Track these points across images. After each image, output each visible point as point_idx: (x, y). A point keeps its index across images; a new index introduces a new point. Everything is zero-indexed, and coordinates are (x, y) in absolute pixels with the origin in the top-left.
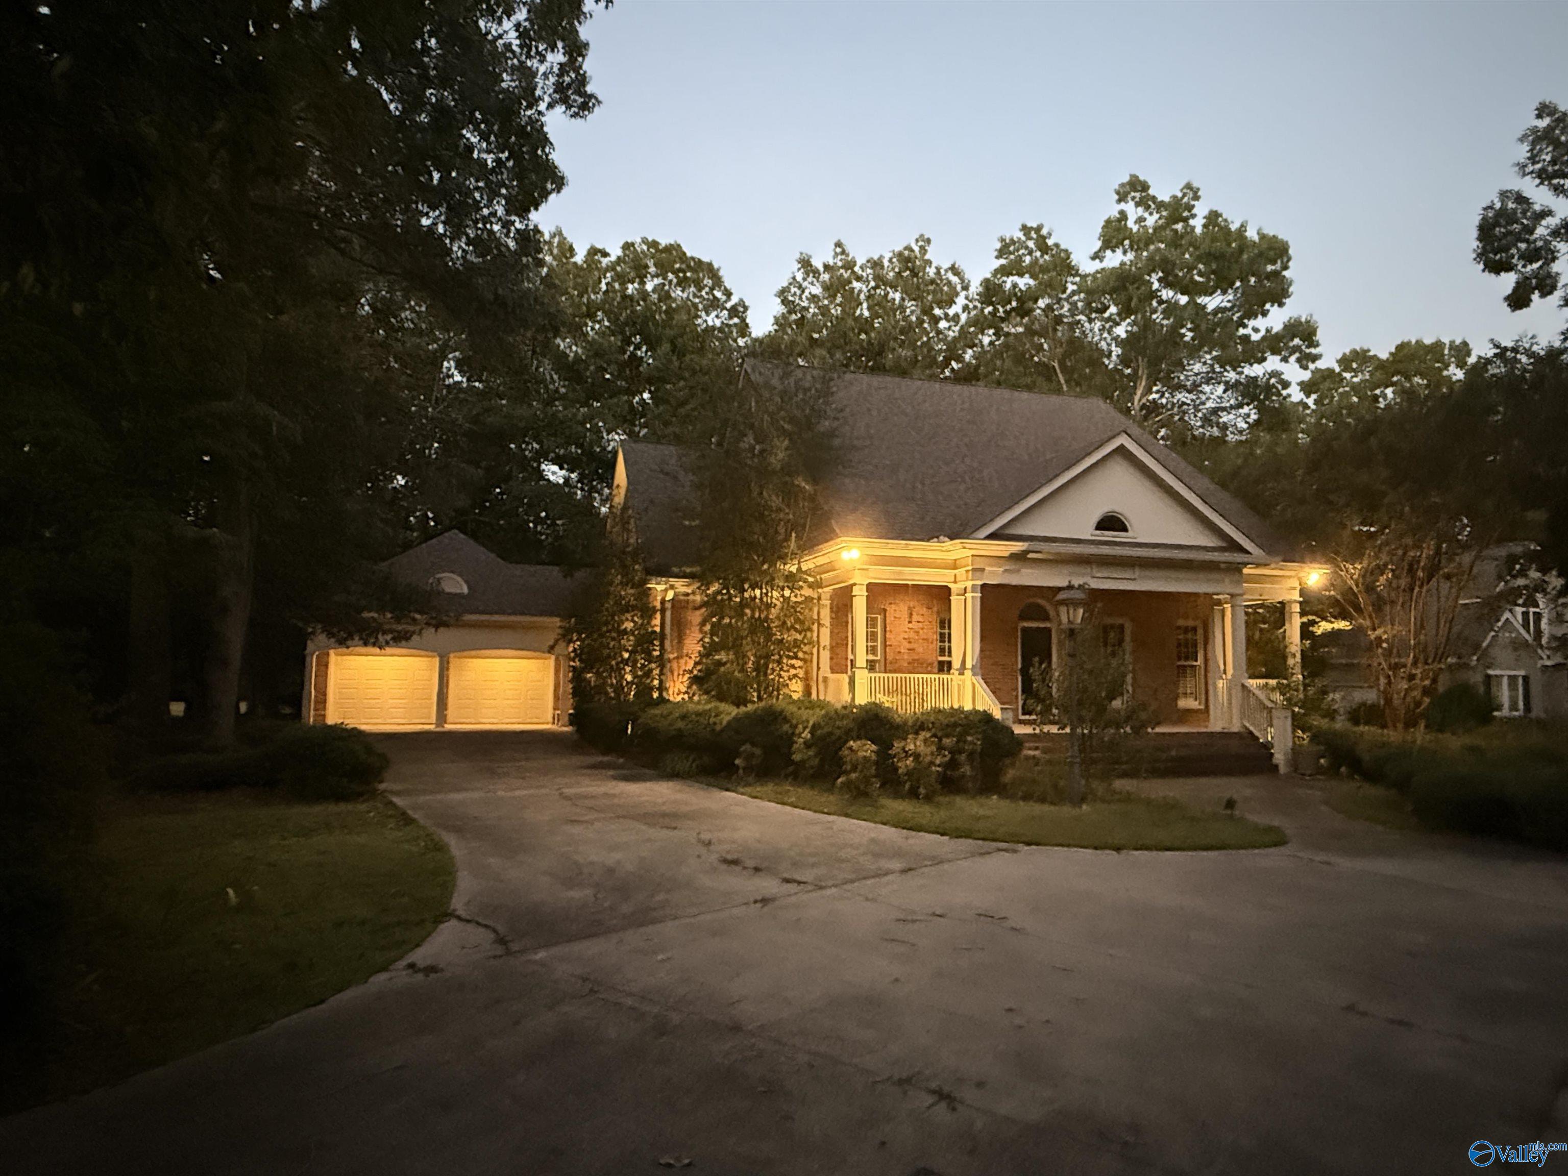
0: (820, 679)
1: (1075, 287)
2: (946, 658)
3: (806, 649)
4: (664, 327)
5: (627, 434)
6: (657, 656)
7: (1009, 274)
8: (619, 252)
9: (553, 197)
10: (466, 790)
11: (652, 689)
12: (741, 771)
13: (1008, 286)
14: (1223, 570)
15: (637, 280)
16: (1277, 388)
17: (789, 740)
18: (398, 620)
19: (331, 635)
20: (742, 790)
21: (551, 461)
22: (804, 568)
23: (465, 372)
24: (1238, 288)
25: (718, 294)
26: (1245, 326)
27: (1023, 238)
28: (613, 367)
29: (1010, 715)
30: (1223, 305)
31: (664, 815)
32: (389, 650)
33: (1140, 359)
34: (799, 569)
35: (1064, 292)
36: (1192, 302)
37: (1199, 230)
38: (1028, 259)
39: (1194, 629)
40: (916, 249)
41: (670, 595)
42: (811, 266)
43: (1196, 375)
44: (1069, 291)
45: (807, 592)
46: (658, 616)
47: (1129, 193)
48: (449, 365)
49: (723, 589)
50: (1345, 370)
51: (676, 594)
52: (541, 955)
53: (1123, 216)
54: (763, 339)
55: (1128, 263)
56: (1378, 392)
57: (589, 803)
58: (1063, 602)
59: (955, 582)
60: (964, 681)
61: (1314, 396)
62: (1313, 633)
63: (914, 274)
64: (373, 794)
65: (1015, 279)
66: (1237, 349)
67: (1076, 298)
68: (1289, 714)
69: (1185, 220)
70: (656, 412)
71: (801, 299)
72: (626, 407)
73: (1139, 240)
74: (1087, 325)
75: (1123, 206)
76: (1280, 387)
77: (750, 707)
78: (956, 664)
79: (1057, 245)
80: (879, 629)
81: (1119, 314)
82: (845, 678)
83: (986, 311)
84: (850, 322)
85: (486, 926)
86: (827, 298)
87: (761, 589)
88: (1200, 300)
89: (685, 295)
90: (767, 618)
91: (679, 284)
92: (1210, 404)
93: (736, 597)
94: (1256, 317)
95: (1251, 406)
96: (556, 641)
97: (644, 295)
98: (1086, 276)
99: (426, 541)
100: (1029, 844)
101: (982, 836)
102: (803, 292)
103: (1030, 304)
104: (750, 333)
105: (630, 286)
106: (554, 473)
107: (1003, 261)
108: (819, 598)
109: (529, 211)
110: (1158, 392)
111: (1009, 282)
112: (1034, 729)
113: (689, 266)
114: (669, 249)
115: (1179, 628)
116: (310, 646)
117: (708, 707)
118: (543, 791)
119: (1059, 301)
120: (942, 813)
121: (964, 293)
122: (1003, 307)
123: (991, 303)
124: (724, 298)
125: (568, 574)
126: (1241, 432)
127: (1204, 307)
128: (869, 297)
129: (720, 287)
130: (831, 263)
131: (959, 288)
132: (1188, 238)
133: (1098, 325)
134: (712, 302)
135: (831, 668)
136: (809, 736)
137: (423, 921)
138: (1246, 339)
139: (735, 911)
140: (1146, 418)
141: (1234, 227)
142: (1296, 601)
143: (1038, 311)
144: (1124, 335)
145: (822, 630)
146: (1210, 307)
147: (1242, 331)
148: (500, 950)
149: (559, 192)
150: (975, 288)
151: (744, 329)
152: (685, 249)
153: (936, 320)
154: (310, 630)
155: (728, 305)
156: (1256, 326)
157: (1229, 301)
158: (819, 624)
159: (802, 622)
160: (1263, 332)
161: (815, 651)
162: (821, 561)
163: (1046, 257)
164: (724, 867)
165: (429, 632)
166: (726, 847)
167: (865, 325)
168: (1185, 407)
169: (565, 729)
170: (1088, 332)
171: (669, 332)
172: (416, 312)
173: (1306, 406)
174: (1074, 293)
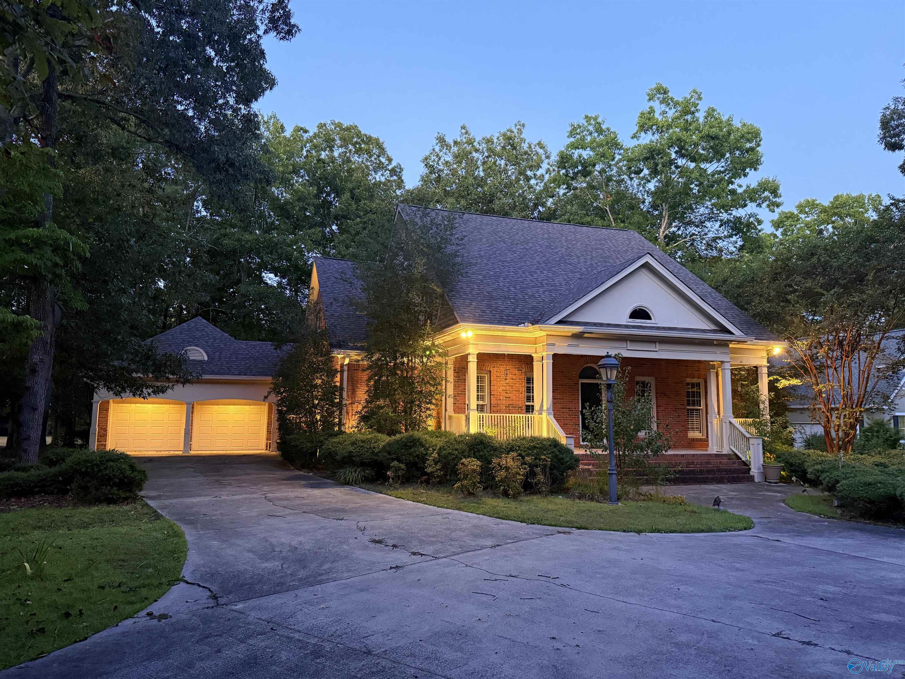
0: (447, 417)
1: (620, 157)
2: (531, 404)
3: (437, 397)
4: (346, 181)
5: (321, 253)
6: (337, 403)
7: (577, 148)
8: (316, 130)
9: (267, 92)
10: (200, 496)
11: (334, 425)
12: (391, 480)
13: (576, 156)
14: (716, 345)
15: (328, 149)
16: (754, 225)
17: (423, 458)
18: (157, 379)
19: (109, 389)
20: (390, 493)
21: (269, 270)
22: (436, 343)
23: (209, 209)
24: (728, 158)
25: (383, 160)
26: (732, 183)
27: (586, 124)
28: (312, 208)
29: (572, 441)
30: (718, 169)
31: (335, 510)
32: (150, 400)
33: (664, 204)
34: (433, 344)
35: (613, 159)
36: (697, 167)
37: (701, 120)
38: (589, 138)
39: (698, 385)
40: (516, 131)
41: (347, 361)
42: (445, 141)
43: (701, 215)
44: (616, 160)
45: (438, 359)
46: (338, 375)
47: (656, 95)
48: (198, 204)
49: (382, 357)
50: (801, 212)
51: (351, 361)
52: (240, 606)
53: (652, 111)
54: (413, 190)
55: (655, 141)
56: (822, 227)
57: (285, 503)
58: (604, 366)
59: (536, 353)
60: (542, 418)
61: (781, 230)
62: (777, 387)
63: (514, 148)
64: (135, 499)
65: (581, 151)
66: (728, 199)
67: (621, 164)
68: (760, 441)
69: (693, 113)
70: (341, 238)
71: (438, 164)
72: (320, 234)
73: (663, 126)
74: (629, 182)
75: (652, 103)
76: (756, 224)
77: (398, 436)
78: (537, 407)
79: (608, 129)
80: (486, 384)
81: (650, 175)
82: (463, 417)
83: (561, 173)
84: (471, 180)
85: (204, 587)
86: (456, 163)
87: (408, 357)
88: (703, 166)
89: (360, 160)
90: (411, 377)
91: (356, 152)
92: (711, 235)
93: (390, 362)
94: (740, 177)
95: (738, 237)
96: (269, 393)
97: (333, 160)
98: (627, 150)
99: (180, 324)
100: (578, 528)
101: (547, 522)
102: (440, 159)
103: (590, 168)
104: (404, 186)
105: (323, 153)
106: (270, 279)
107: (572, 140)
108: (446, 363)
109: (252, 102)
110: (676, 226)
111: (576, 153)
112: (586, 451)
113: (363, 140)
114: (348, 129)
115: (688, 384)
116: (96, 397)
117: (370, 436)
118: (255, 496)
119: (610, 166)
120: (523, 508)
121: (547, 160)
122: (572, 170)
123: (564, 168)
124: (387, 162)
125: (278, 347)
126: (731, 253)
127: (705, 171)
128: (484, 163)
129: (384, 155)
130: (459, 140)
131: (543, 157)
132: (694, 125)
133: (636, 182)
134: (379, 164)
135: (454, 411)
136: (437, 455)
137: (161, 584)
138: (733, 192)
139: (376, 575)
140: (668, 244)
141: (724, 118)
142: (764, 366)
143: (596, 173)
144: (653, 189)
145: (449, 384)
146: (709, 171)
147: (731, 187)
148: (212, 603)
149: (271, 89)
150: (554, 157)
151: (400, 184)
152: (360, 128)
153: (528, 179)
154: (95, 385)
155: (390, 167)
156: (740, 183)
157: (722, 167)
158: (446, 381)
159: (435, 379)
160: (744, 188)
161: (444, 398)
162: (448, 338)
163: (601, 137)
164: (372, 545)
165: (179, 388)
166: (376, 532)
167: (481, 183)
168: (694, 237)
169: (274, 453)
170: (629, 186)
171: (350, 185)
172: (175, 168)
173: (775, 236)
174: (620, 160)
